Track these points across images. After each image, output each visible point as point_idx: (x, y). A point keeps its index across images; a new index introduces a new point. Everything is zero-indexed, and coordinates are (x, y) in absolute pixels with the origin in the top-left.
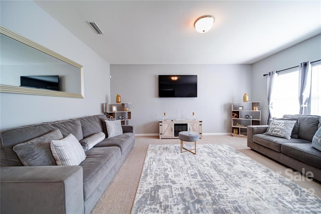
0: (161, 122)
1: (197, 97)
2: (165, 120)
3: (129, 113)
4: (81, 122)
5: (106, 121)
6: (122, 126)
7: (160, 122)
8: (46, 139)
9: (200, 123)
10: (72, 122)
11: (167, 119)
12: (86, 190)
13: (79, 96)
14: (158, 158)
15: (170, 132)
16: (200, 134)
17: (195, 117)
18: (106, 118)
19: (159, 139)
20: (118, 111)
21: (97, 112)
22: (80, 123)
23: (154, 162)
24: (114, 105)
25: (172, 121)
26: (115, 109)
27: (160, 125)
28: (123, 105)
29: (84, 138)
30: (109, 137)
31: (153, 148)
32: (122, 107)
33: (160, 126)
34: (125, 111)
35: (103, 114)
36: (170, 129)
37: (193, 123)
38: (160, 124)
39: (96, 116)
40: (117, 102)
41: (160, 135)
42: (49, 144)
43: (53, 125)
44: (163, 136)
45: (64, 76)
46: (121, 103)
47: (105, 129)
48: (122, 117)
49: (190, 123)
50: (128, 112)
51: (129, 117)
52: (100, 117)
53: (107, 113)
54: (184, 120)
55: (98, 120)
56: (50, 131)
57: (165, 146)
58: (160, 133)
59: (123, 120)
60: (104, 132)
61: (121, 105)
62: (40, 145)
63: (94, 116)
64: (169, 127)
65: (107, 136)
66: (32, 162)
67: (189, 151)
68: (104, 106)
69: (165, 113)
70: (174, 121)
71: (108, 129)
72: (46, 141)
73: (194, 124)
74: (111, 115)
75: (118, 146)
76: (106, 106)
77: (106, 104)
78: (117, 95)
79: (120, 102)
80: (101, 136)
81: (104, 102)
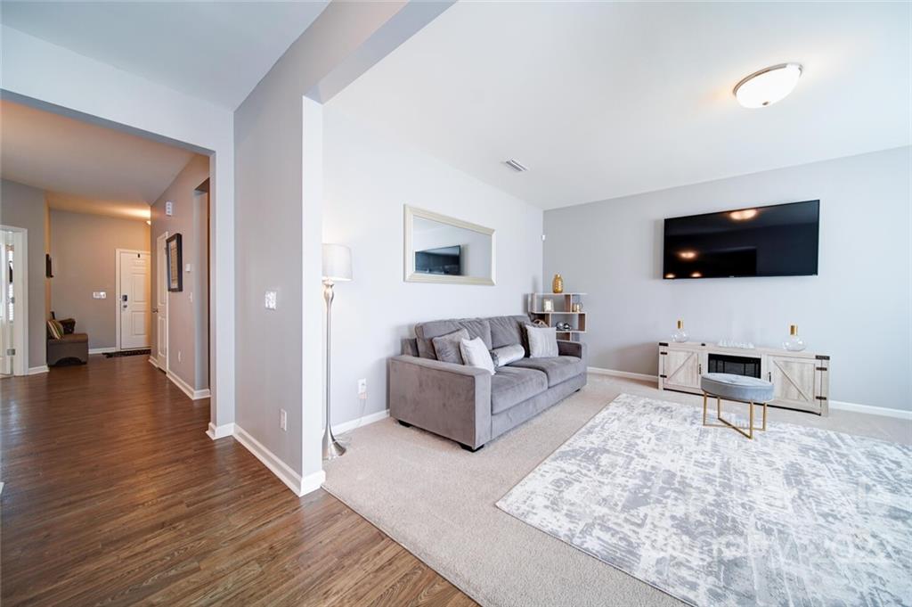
0: (666, 345)
1: (816, 273)
2: (680, 342)
3: (582, 316)
4: (491, 324)
5: (527, 327)
6: (558, 342)
7: (661, 344)
8: (455, 337)
9: (819, 363)
10: (479, 322)
11: (688, 339)
12: (494, 403)
13: (488, 282)
14: (630, 417)
15: (692, 374)
16: (820, 398)
17: (798, 340)
18: (529, 322)
19: (658, 388)
20: (555, 311)
21: (516, 310)
22: (488, 325)
23: (616, 422)
24: (549, 298)
25: (703, 345)
26: (549, 307)
27: (662, 353)
28: (567, 297)
29: (493, 349)
30: (531, 357)
31: (629, 400)
32: (565, 303)
33: (661, 356)
34: (571, 313)
35: (526, 315)
36: (692, 368)
37: (785, 359)
38: (662, 349)
39: (513, 317)
40: (554, 292)
41: (661, 379)
42: (459, 343)
43: (460, 323)
44: (671, 384)
45: (467, 245)
46: (563, 294)
47: (525, 341)
48: (565, 325)
49: (772, 358)
50: (580, 315)
51: (582, 327)
52: (520, 320)
53: (535, 314)
54: (752, 347)
55: (514, 324)
56: (458, 330)
57: (666, 404)
58: (661, 373)
59: (567, 331)
60: (523, 345)
61: (564, 298)
62: (451, 342)
63: (509, 317)
64: (691, 361)
65: (528, 354)
66: (445, 359)
67: (734, 428)
68: (530, 299)
69: (679, 323)
70: (707, 345)
71: (530, 343)
72: (456, 340)
73: (787, 362)
74: (541, 318)
75: (543, 370)
76: (532, 299)
77: (532, 295)
78: (553, 277)
79: (561, 292)
80: (517, 351)
81: (529, 291)
